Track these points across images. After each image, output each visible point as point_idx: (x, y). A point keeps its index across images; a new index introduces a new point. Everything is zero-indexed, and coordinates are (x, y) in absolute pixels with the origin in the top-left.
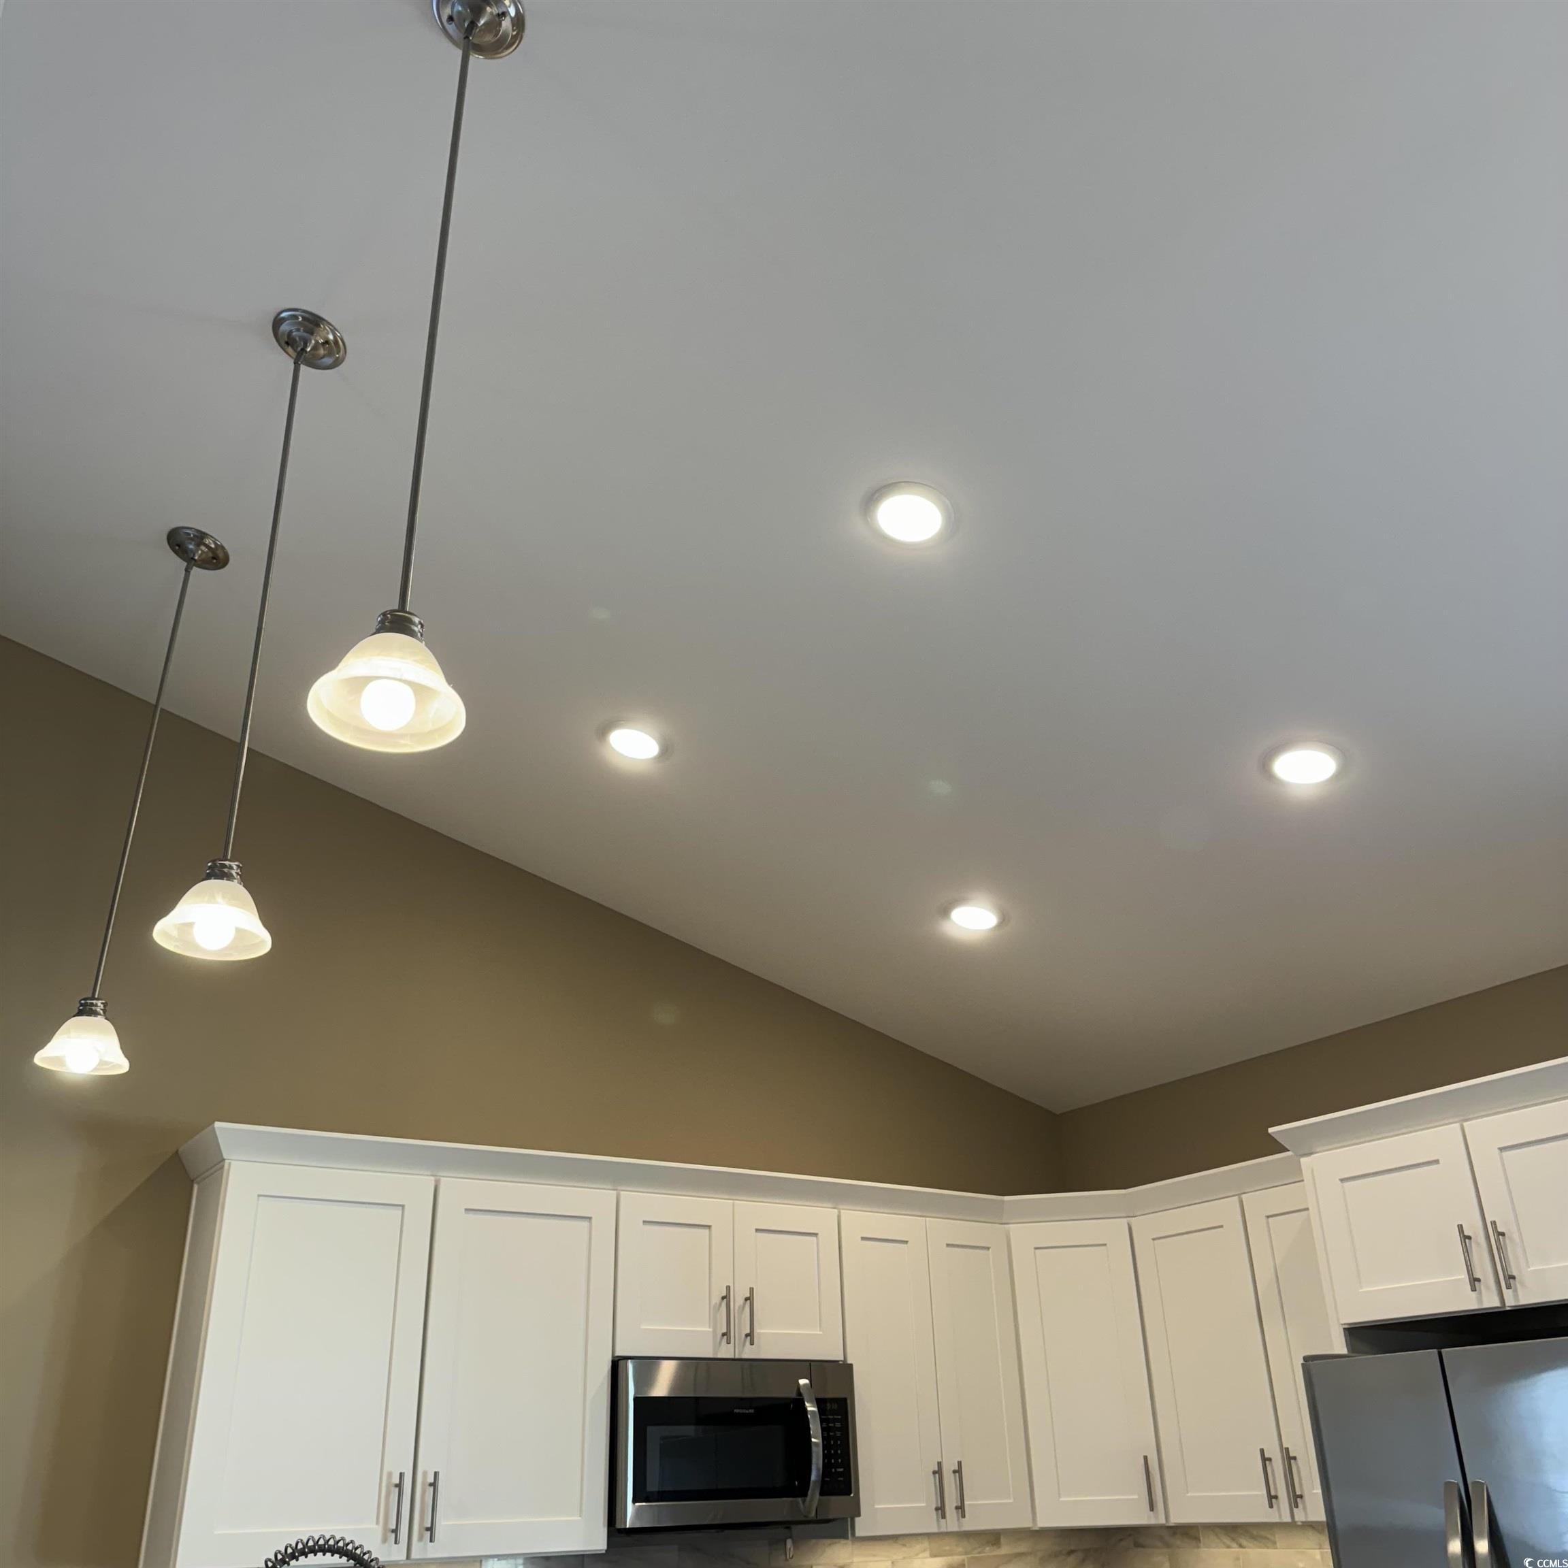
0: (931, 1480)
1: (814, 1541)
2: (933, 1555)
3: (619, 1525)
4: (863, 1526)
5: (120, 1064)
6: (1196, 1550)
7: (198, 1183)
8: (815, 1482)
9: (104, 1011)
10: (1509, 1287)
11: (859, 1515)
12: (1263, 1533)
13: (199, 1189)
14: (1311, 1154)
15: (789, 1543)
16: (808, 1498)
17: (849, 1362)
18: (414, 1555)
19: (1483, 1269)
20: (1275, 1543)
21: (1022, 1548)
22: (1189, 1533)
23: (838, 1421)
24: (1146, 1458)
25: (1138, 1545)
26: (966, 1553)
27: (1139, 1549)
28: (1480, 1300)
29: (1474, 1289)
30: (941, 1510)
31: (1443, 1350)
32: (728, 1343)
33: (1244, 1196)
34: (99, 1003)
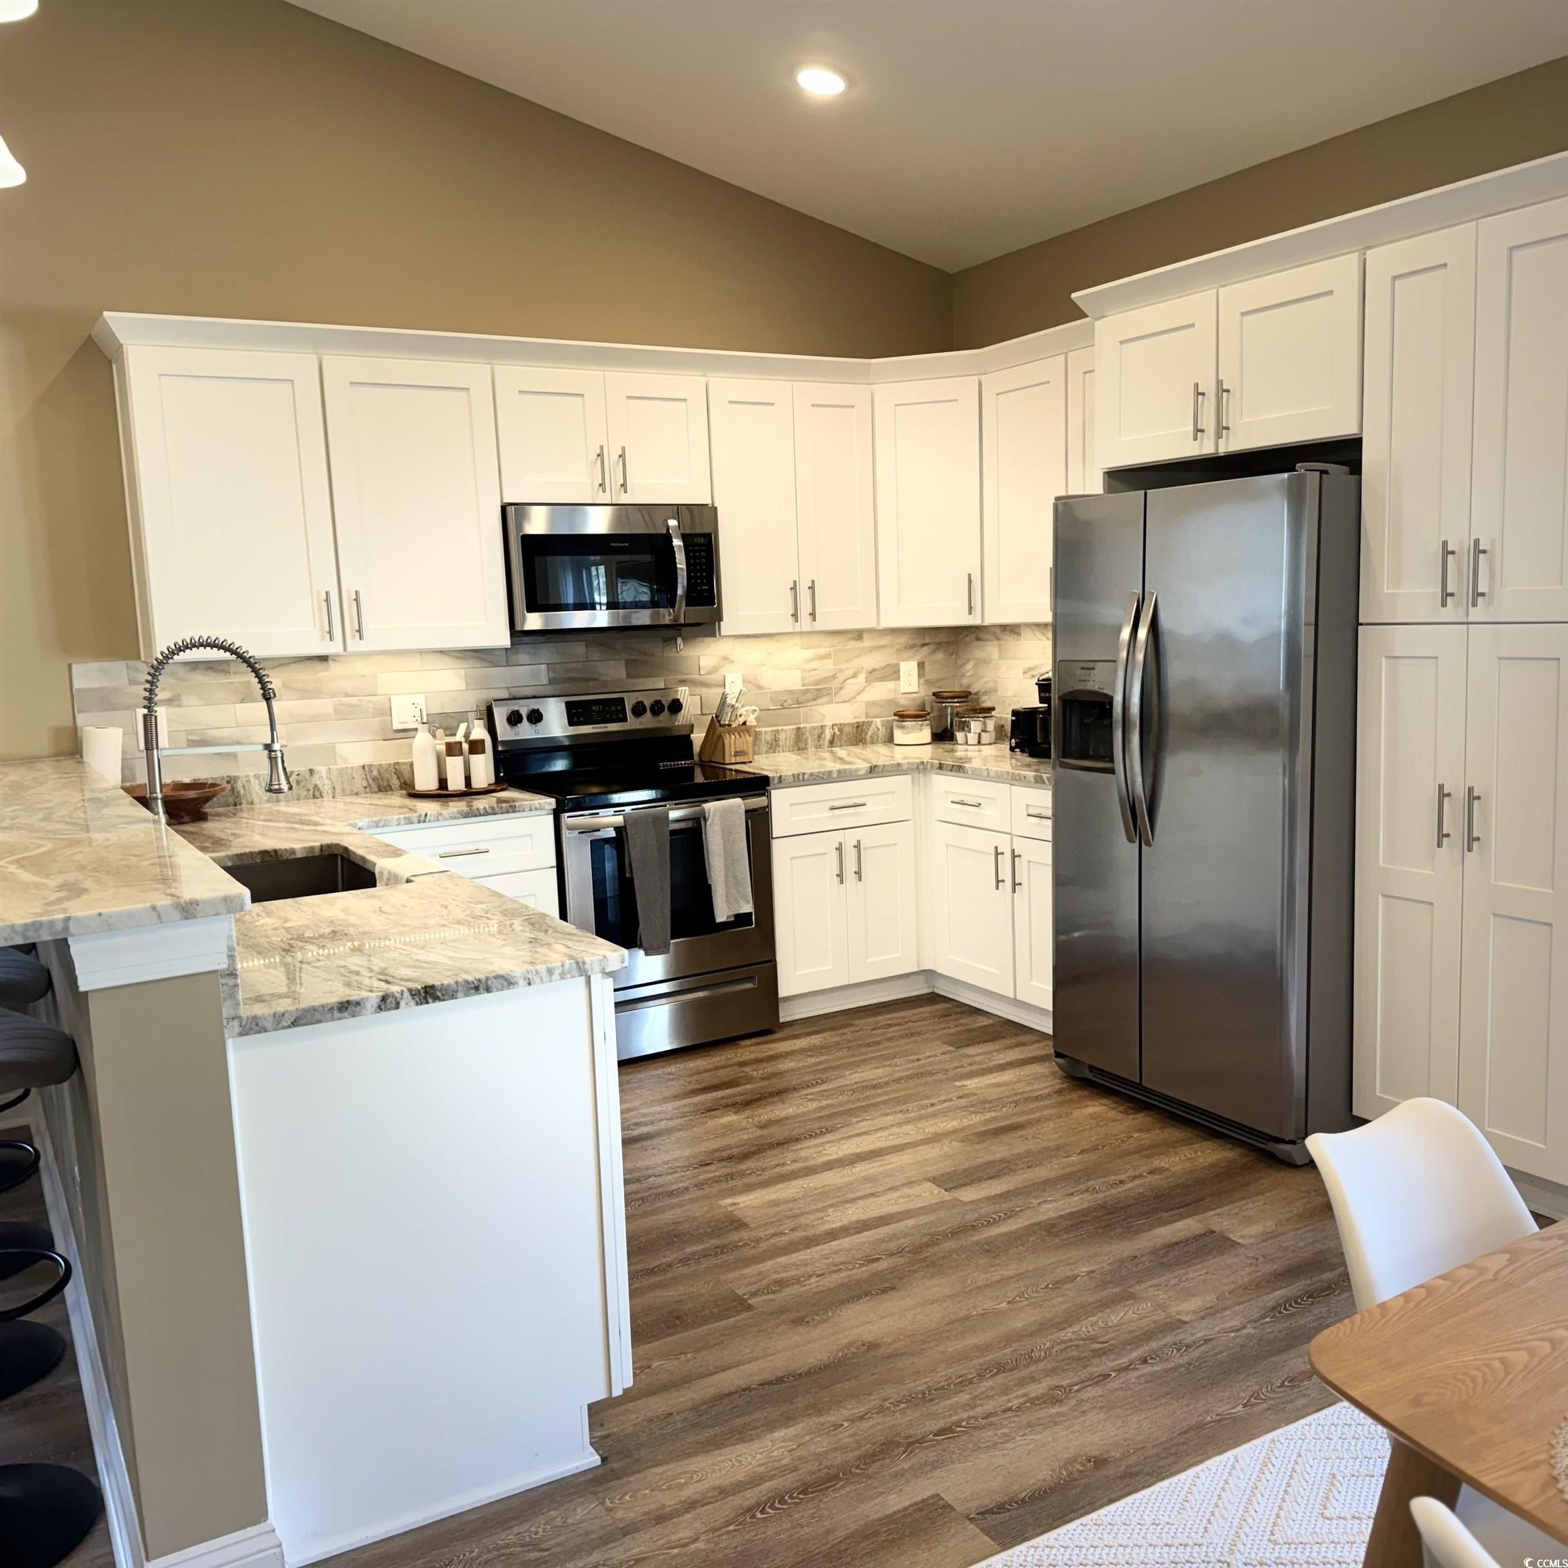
0: (789, 594)
1: (700, 639)
3: (518, 628)
4: (727, 628)
6: (1017, 643)
7: (116, 362)
8: (681, 596)
11: (722, 620)
13: (117, 368)
14: (1103, 317)
15: (679, 640)
16: (677, 606)
18: (349, 649)
21: (883, 641)
22: (1013, 630)
23: (702, 551)
24: (970, 576)
25: (978, 639)
26: (833, 646)
27: (980, 642)
30: (795, 616)
31: (1147, 491)
32: (604, 492)
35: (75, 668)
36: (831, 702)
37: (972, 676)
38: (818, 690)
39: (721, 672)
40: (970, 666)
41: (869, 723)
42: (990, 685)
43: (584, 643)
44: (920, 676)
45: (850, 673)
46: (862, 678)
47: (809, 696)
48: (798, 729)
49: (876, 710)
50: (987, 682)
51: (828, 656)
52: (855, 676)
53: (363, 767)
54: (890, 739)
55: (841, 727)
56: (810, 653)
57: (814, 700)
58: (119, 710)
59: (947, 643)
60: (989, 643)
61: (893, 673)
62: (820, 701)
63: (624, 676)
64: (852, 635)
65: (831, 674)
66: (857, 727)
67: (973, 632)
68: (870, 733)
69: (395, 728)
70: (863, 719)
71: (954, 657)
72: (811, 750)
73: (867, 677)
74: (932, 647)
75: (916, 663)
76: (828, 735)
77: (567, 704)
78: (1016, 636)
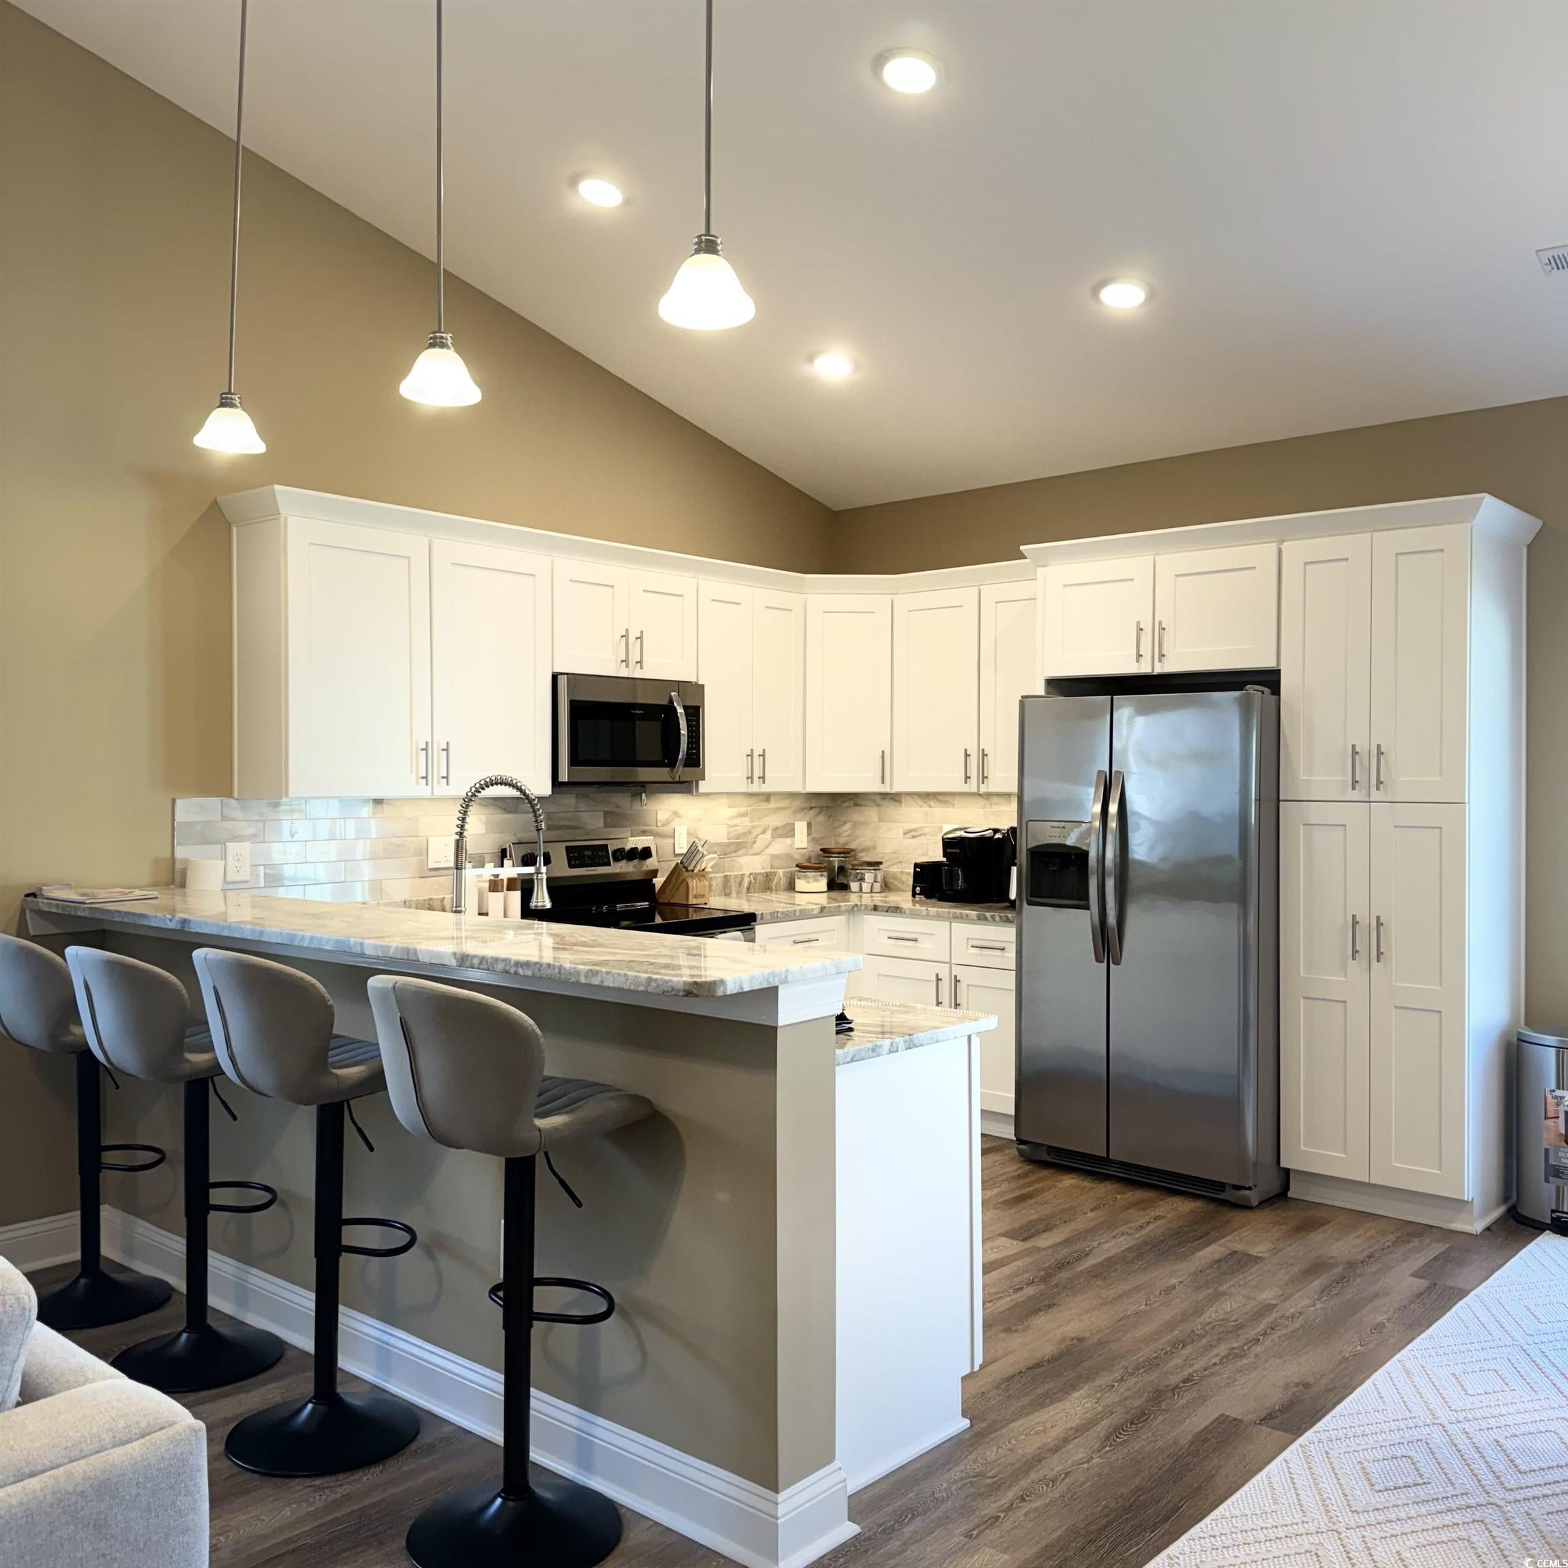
0: (746, 760)
1: (658, 795)
2: (730, 807)
3: (558, 780)
4: (703, 786)
5: (258, 447)
7: (237, 526)
8: (681, 760)
9: (240, 403)
10: (1160, 661)
11: (704, 779)
12: (947, 799)
13: (238, 531)
14: (1046, 566)
15: (644, 795)
16: (675, 769)
17: (700, 683)
19: (1146, 650)
20: (954, 805)
22: (894, 798)
23: (694, 720)
24: (883, 752)
25: (856, 805)
27: (857, 808)
28: (1139, 668)
29: (1138, 661)
30: (750, 778)
31: (1115, 697)
32: (626, 667)
33: (982, 587)
34: (236, 397)
35: (179, 802)
36: (746, 854)
37: (849, 836)
38: (738, 843)
39: (672, 825)
40: (847, 826)
41: (775, 873)
42: (869, 844)
43: (574, 795)
44: (809, 834)
45: (759, 830)
46: (769, 834)
47: (732, 848)
48: (726, 876)
49: (777, 863)
50: (864, 841)
51: (745, 815)
52: (764, 832)
53: (405, 902)
54: (791, 887)
55: (755, 875)
56: (733, 811)
57: (736, 852)
58: (213, 844)
59: (828, 807)
60: (871, 808)
61: (789, 831)
62: (740, 853)
63: (602, 824)
64: (761, 798)
65: (747, 830)
66: (767, 876)
67: (852, 799)
68: (774, 883)
69: (430, 867)
70: (769, 870)
71: (831, 819)
72: (734, 894)
73: (772, 834)
74: (817, 810)
75: (805, 823)
76: (746, 884)
77: (567, 848)
78: (897, 804)
